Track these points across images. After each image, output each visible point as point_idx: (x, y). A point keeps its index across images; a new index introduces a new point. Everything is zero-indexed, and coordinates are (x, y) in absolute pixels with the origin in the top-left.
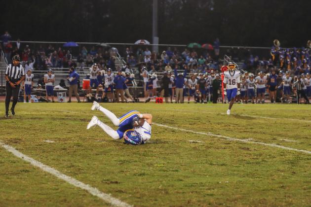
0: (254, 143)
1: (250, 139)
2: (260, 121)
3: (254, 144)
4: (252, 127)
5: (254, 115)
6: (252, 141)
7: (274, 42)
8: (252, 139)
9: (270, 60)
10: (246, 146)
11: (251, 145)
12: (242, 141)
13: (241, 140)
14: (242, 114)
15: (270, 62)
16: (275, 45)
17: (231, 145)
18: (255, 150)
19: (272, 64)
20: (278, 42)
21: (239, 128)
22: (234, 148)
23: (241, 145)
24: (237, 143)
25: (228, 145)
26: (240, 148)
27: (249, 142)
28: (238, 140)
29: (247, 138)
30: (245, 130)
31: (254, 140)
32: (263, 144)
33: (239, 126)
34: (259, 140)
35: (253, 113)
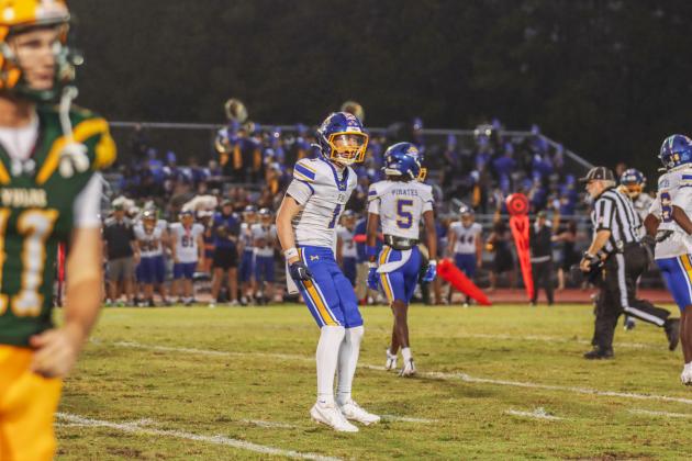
0: (157, 432)
1: (143, 422)
2: (177, 363)
3: (160, 437)
4: (150, 381)
5: (159, 343)
6: (149, 427)
7: (228, 105)
8: (150, 421)
9: (212, 164)
10: (132, 445)
11: (146, 439)
12: (119, 426)
13: (113, 425)
14: (119, 340)
15: (214, 173)
16: (230, 116)
17: (80, 442)
18: (160, 456)
19: (218, 178)
20: (240, 108)
21: (109, 385)
22: (93, 450)
23: (114, 442)
24: (100, 433)
25: (73, 442)
26: (111, 450)
27: (141, 432)
28: (104, 423)
29: (135, 418)
30: (128, 394)
31: (157, 424)
32: (187, 435)
33: (110, 380)
34: (175, 425)
35: (157, 338)
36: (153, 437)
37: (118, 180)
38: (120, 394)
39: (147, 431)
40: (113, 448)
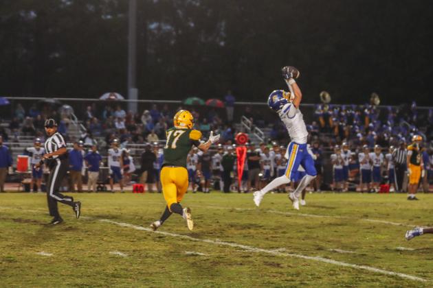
0: (288, 255)
1: (281, 249)
2: (297, 221)
3: (288, 257)
4: (284, 230)
5: (288, 211)
6: (284, 252)
7: (321, 95)
8: (284, 249)
9: (314, 123)
10: (276, 261)
11: (282, 258)
12: (269, 252)
13: (266, 251)
14: (269, 209)
15: (315, 128)
16: (322, 99)
17: (250, 259)
18: (290, 266)
19: (316, 131)
20: (327, 96)
21: (264, 231)
22: (257, 263)
23: (267, 259)
24: (260, 255)
25: (247, 259)
26: (266, 263)
27: (280, 255)
28: (262, 250)
29: (277, 248)
30: (274, 236)
31: (288, 251)
32: (302, 256)
33: (265, 229)
34: (296, 251)
35: (287, 209)
36: (285, 257)
37: (269, 131)
38: (269, 236)
39: (283, 254)
40: (267, 262)
